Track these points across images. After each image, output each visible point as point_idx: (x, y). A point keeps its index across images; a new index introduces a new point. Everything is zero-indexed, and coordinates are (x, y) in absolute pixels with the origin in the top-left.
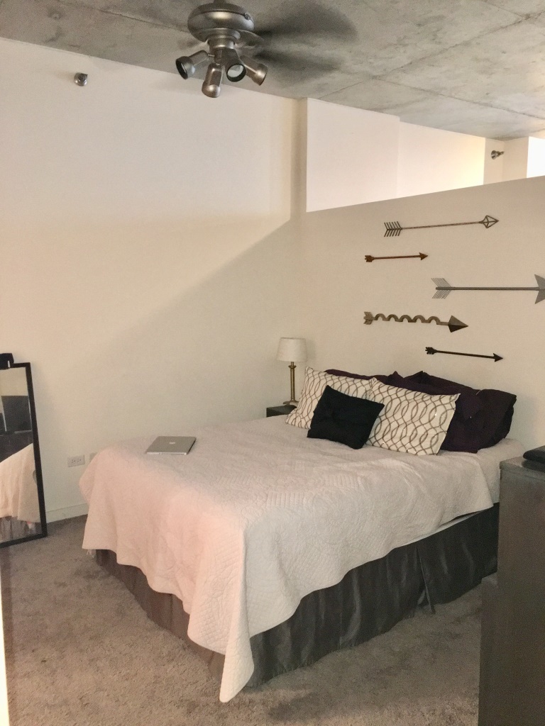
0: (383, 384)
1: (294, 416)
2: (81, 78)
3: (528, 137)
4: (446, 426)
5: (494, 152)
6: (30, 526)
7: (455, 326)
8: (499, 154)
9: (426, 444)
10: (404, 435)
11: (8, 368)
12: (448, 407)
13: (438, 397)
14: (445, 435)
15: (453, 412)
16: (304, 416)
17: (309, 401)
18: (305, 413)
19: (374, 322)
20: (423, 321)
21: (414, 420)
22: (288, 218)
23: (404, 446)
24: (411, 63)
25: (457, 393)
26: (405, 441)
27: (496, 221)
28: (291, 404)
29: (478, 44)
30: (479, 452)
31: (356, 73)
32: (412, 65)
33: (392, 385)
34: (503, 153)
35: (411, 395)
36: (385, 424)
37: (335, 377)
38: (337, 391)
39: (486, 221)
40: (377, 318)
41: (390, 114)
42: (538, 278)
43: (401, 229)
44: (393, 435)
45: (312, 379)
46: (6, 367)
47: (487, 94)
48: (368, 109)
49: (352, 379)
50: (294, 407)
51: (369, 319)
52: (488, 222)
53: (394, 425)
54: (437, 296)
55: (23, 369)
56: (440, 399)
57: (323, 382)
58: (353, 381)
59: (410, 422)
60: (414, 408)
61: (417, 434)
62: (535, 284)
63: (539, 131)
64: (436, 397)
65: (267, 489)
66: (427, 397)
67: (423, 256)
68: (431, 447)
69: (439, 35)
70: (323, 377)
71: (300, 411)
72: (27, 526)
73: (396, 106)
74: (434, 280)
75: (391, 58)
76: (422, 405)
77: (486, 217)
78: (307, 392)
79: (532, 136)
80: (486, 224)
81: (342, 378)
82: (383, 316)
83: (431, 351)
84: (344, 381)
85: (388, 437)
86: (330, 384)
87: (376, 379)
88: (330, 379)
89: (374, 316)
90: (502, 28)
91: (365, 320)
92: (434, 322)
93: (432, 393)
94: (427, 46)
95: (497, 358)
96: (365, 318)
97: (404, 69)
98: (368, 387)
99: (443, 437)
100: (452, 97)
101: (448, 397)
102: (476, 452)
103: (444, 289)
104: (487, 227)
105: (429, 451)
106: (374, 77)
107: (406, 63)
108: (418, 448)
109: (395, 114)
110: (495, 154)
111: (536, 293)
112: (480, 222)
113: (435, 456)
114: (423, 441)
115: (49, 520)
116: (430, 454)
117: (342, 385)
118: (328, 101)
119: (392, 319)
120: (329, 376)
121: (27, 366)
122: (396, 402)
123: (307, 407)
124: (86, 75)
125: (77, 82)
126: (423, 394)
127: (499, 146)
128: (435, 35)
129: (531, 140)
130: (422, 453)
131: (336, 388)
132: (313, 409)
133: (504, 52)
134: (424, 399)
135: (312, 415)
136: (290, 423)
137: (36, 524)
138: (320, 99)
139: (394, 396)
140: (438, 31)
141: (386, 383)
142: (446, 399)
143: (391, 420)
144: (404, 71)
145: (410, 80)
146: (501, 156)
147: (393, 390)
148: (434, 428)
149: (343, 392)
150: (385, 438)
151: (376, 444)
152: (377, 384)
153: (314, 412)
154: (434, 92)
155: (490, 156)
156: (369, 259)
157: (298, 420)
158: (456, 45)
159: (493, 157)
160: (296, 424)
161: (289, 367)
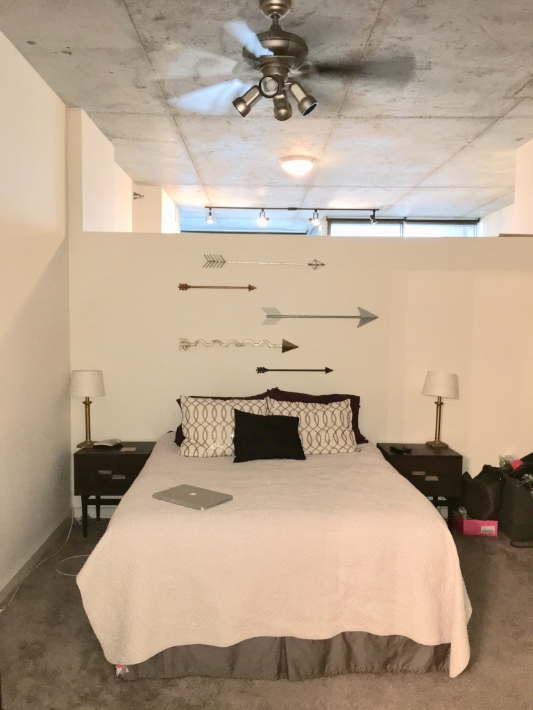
3: (161, 187)
5: (135, 194)
7: (287, 347)
8: (140, 196)
20: (253, 344)
27: (323, 265)
34: (143, 196)
39: (314, 264)
40: (196, 344)
42: (360, 309)
43: (225, 262)
51: (186, 345)
54: (265, 323)
62: (359, 314)
67: (250, 288)
74: (264, 309)
77: (315, 260)
82: (203, 341)
83: (262, 370)
87: (268, 398)
89: (192, 341)
91: (179, 347)
92: (265, 345)
95: (328, 370)
96: (180, 344)
103: (273, 316)
104: (314, 269)
110: (137, 196)
111: (359, 320)
112: (309, 264)
119: (216, 345)
138: (87, 112)
155: (133, 196)
156: (184, 287)
159: (135, 198)
160: (200, 455)
161: (84, 403)
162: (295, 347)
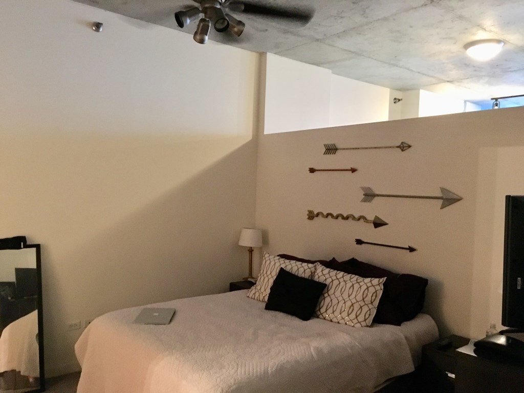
0: (325, 268)
1: (253, 292)
2: (98, 26)
3: (419, 90)
4: (376, 303)
5: (395, 99)
6: (31, 380)
7: (378, 224)
8: (399, 100)
9: (361, 318)
10: (343, 309)
11: (20, 248)
12: (378, 288)
13: (369, 279)
14: (376, 311)
15: (382, 292)
16: (262, 291)
17: (266, 279)
18: (263, 290)
19: (315, 218)
20: (354, 218)
21: (351, 298)
22: (250, 138)
23: (343, 319)
24: (344, 31)
25: (384, 277)
26: (344, 314)
27: (410, 146)
28: (249, 280)
29: (394, 20)
30: (402, 325)
31: (305, 36)
32: (345, 33)
33: (332, 269)
34: (402, 99)
35: (348, 277)
36: (328, 300)
37: (287, 261)
38: (289, 272)
39: (402, 146)
40: (318, 215)
41: (326, 68)
42: (442, 190)
43: (337, 149)
44: (334, 310)
45: (269, 262)
46: (19, 248)
47: (396, 57)
48: (310, 64)
49: (301, 263)
50: (253, 284)
51: (311, 216)
52: (403, 147)
53: (335, 301)
54: (364, 201)
55: (34, 250)
56: (371, 281)
57: (277, 265)
58: (301, 264)
59: (348, 299)
60: (350, 288)
61: (353, 309)
62: (439, 194)
63: (427, 85)
64: (367, 280)
65: (238, 358)
66: (360, 279)
67: (353, 170)
68: (365, 320)
69: (367, 11)
70: (278, 260)
71: (259, 288)
72: (28, 380)
73: (329, 62)
74: (363, 188)
75: (331, 26)
76: (356, 286)
77: (402, 143)
78: (265, 272)
79: (422, 89)
80: (402, 148)
81: (293, 262)
82: (322, 214)
83: (359, 242)
84: (294, 264)
85: (330, 311)
86: (283, 266)
87: (319, 263)
88: (283, 262)
89: (315, 213)
90: (413, 8)
91: (308, 217)
92: (362, 220)
93: (364, 276)
94: (358, 19)
95: (411, 250)
96: (308, 215)
97: (338, 36)
98: (313, 270)
99: (374, 312)
100: (370, 58)
101: (377, 279)
102: (399, 325)
103: (369, 196)
104: (403, 151)
105: (364, 324)
106: (317, 40)
107: (341, 31)
108: (355, 321)
109: (329, 68)
110: (396, 100)
111: (441, 202)
112: (397, 147)
113: (368, 328)
114: (359, 315)
115: (47, 376)
116: (365, 326)
117: (293, 267)
118: (281, 56)
119: (330, 217)
120: (282, 260)
121: (38, 247)
122: (335, 282)
123: (264, 284)
124: (102, 24)
125: (94, 28)
126: (357, 276)
127: (399, 95)
128: (365, 11)
129: (422, 92)
130: (358, 325)
131: (288, 269)
132: (270, 287)
133: (411, 27)
134: (358, 281)
135: (268, 291)
136: (250, 296)
137: (36, 379)
138: (275, 54)
139: (334, 278)
140: (367, 8)
141: (327, 267)
142: (376, 281)
143: (333, 297)
144: (339, 37)
145: (342, 43)
146: (400, 102)
147: (333, 273)
148: (367, 305)
149: (293, 272)
150: (327, 312)
151: (321, 316)
152: (320, 268)
153: (271, 289)
154: (358, 54)
155: (393, 101)
156: (312, 170)
157: (257, 295)
158: (379, 20)
159: (395, 102)
160: (256, 298)
161: (248, 250)
162: (386, 224)
